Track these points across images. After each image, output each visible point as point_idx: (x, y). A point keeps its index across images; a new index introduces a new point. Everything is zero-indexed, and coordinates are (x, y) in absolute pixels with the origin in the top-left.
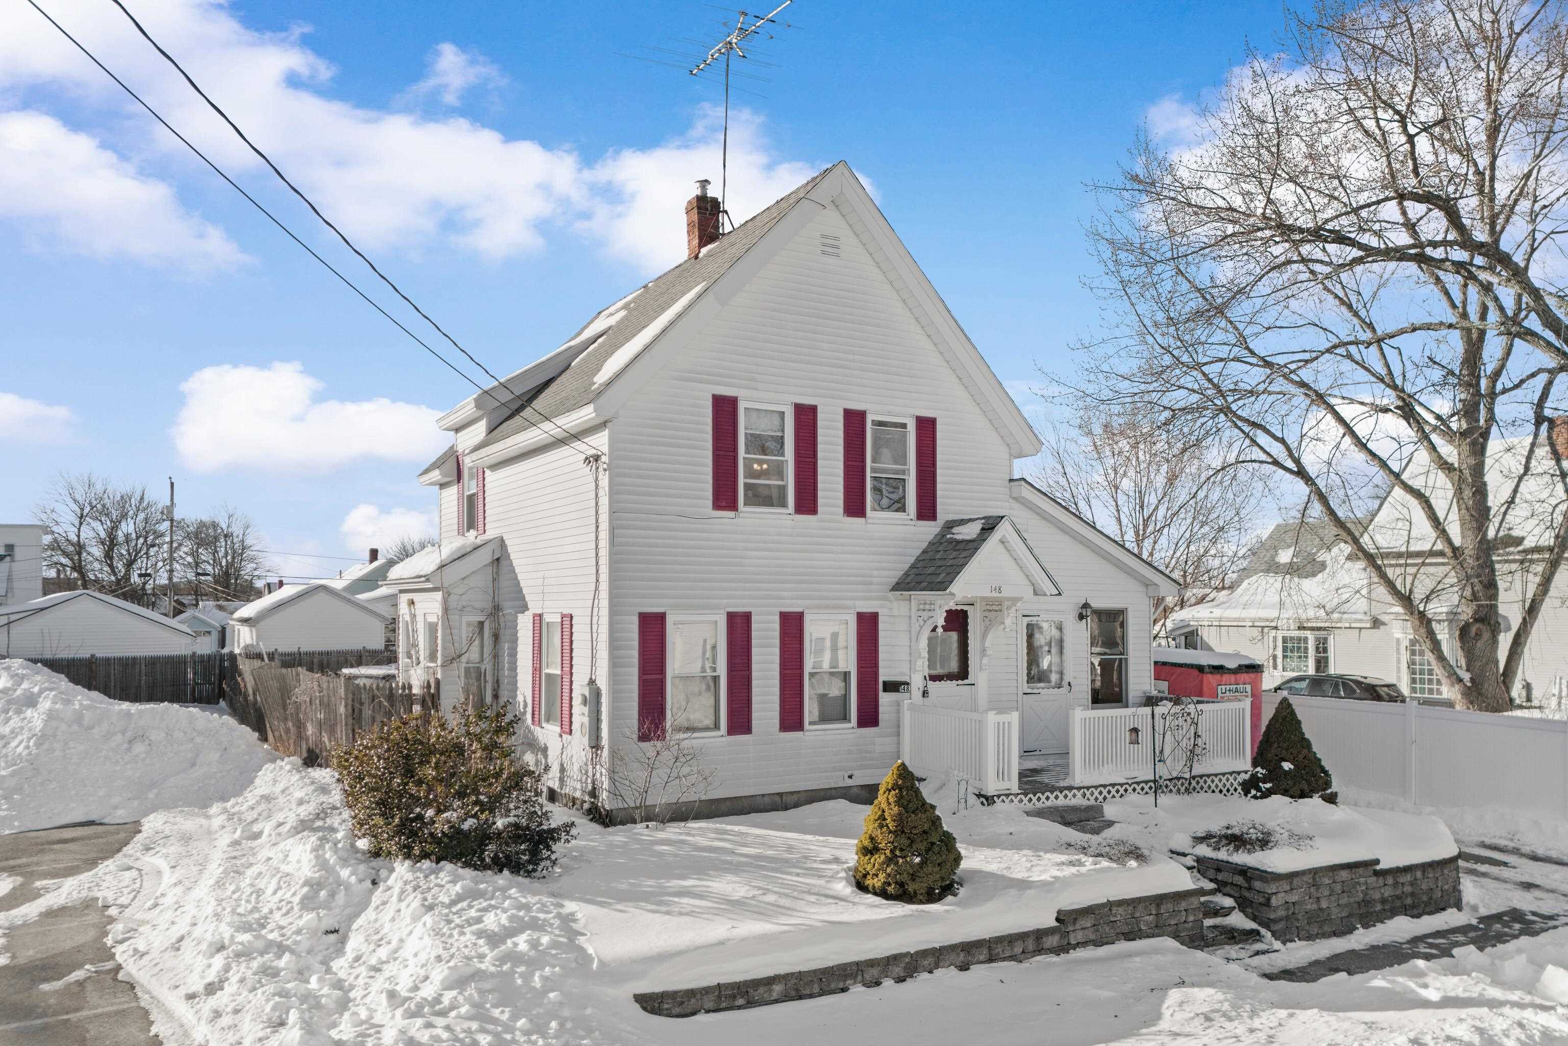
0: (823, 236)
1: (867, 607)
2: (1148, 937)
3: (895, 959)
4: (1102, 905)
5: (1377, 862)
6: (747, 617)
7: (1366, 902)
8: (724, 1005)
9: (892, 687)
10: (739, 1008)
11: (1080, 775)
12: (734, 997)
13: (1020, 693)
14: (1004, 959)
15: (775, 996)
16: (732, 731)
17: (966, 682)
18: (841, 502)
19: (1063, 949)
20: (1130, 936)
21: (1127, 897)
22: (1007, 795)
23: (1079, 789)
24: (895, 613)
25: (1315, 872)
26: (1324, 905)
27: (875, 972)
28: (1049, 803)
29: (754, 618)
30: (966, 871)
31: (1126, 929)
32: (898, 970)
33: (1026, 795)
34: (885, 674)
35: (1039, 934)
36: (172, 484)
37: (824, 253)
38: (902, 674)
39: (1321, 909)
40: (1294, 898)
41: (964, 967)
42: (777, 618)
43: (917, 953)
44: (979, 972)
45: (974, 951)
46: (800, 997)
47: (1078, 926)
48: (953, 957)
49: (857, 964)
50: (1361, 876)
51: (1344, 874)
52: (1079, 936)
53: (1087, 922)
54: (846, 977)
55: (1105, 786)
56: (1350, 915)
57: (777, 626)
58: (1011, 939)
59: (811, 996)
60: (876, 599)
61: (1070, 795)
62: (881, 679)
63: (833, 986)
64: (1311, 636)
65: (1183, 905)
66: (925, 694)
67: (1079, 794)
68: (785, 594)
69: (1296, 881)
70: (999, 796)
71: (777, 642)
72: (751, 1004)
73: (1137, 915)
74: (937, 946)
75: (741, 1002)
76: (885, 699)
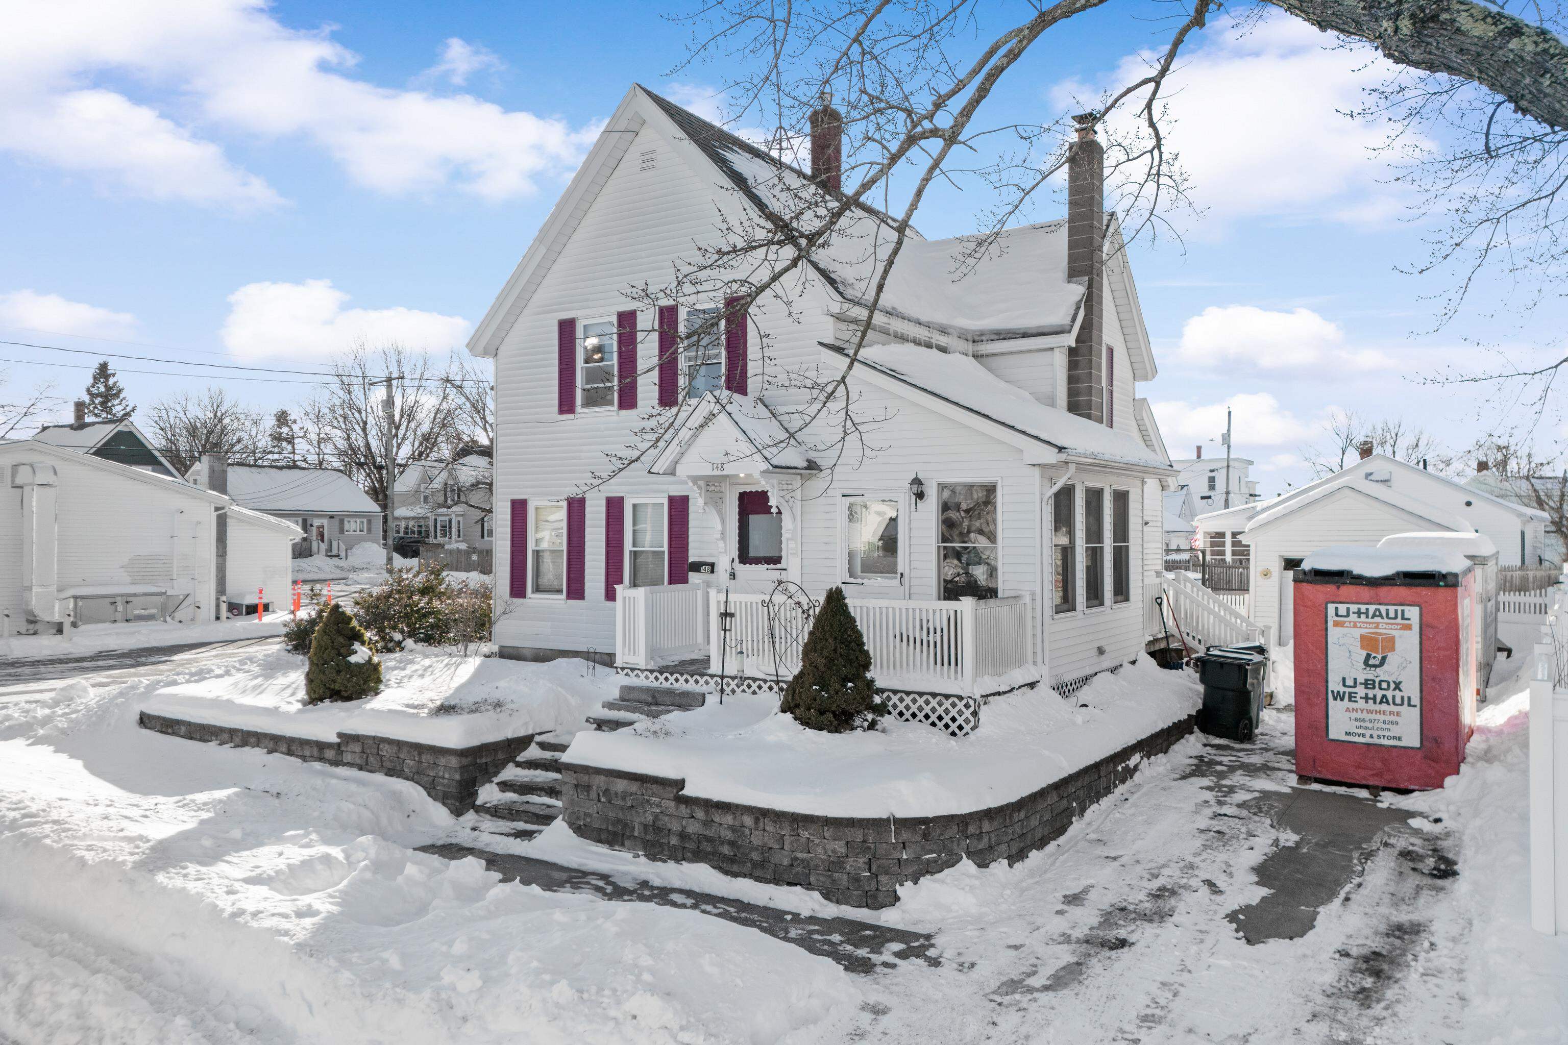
1: (678, 491)
5: (680, 784)
6: (582, 501)
7: (657, 828)
9: (699, 567)
13: (839, 582)
16: (570, 594)
17: (778, 566)
18: (657, 395)
20: (390, 772)
23: (712, 676)
29: (587, 503)
31: (389, 765)
33: (651, 672)
34: (693, 555)
38: (710, 555)
42: (604, 503)
47: (349, 748)
52: (348, 757)
57: (604, 510)
60: (688, 483)
62: (691, 559)
66: (733, 575)
67: (712, 682)
71: (604, 523)
76: (694, 578)
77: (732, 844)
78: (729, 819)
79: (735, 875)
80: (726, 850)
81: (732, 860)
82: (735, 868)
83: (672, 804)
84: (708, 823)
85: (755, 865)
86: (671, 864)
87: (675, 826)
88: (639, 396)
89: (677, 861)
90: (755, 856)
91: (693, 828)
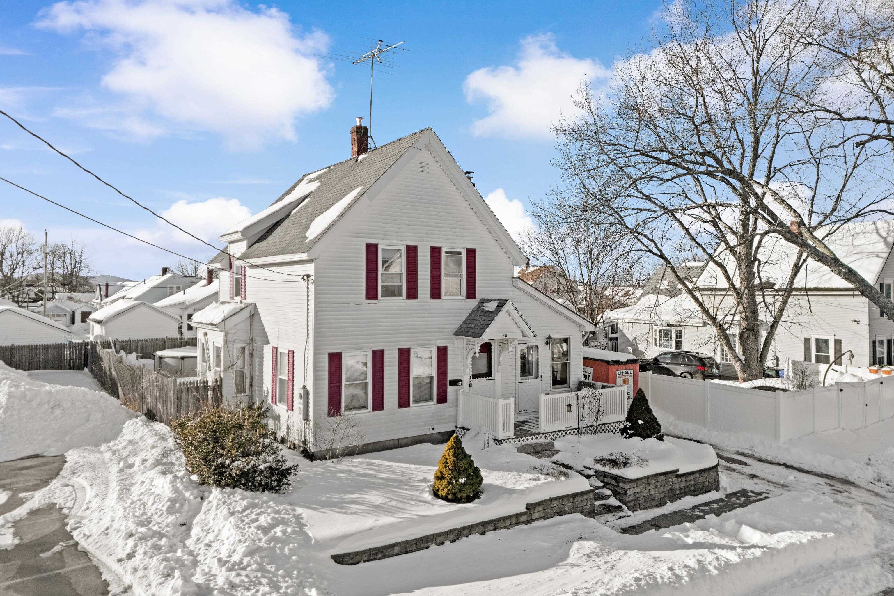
0: (421, 163)
1: (441, 344)
2: (569, 513)
3: (451, 531)
4: (548, 500)
5: (678, 471)
6: (382, 352)
7: (672, 490)
8: (372, 558)
9: (454, 383)
10: (379, 559)
11: (544, 427)
12: (376, 554)
13: (517, 382)
14: (501, 528)
15: (395, 552)
16: (375, 409)
17: (490, 378)
18: (429, 292)
19: (529, 522)
20: (560, 514)
21: (559, 495)
22: (508, 439)
23: (543, 434)
24: (456, 345)
25: (648, 477)
26: (652, 493)
27: (441, 538)
28: (528, 442)
29: (386, 352)
30: (485, 485)
31: (558, 510)
32: (452, 537)
33: (517, 438)
34: (450, 377)
35: (518, 516)
36: (46, 233)
37: (421, 171)
38: (459, 376)
39: (651, 495)
40: (638, 490)
41: (482, 534)
42: (397, 352)
43: (461, 528)
44: (490, 535)
45: (487, 525)
46: (407, 552)
47: (536, 511)
48: (477, 529)
49: (433, 535)
50: (670, 478)
51: (662, 478)
52: (537, 515)
53: (540, 508)
54: (428, 541)
55: (555, 432)
56: (664, 497)
57: (397, 356)
58: (504, 519)
59: (412, 551)
60: (446, 339)
61: (539, 437)
62: (449, 379)
63: (422, 546)
64: (673, 330)
65: (586, 497)
66: (470, 385)
67: (543, 436)
68: (401, 339)
69: (639, 482)
70: (504, 440)
71: (397, 363)
72: (384, 557)
73: (564, 503)
74: (470, 524)
75: (380, 556)
76: (450, 389)
77: (694, 485)
78: (692, 477)
79: (697, 495)
80: (693, 488)
81: (695, 491)
82: (696, 493)
83: (676, 479)
84: (686, 481)
85: (701, 489)
86: (678, 501)
87: (677, 486)
88: (419, 292)
89: (679, 499)
90: (700, 487)
91: (683, 485)
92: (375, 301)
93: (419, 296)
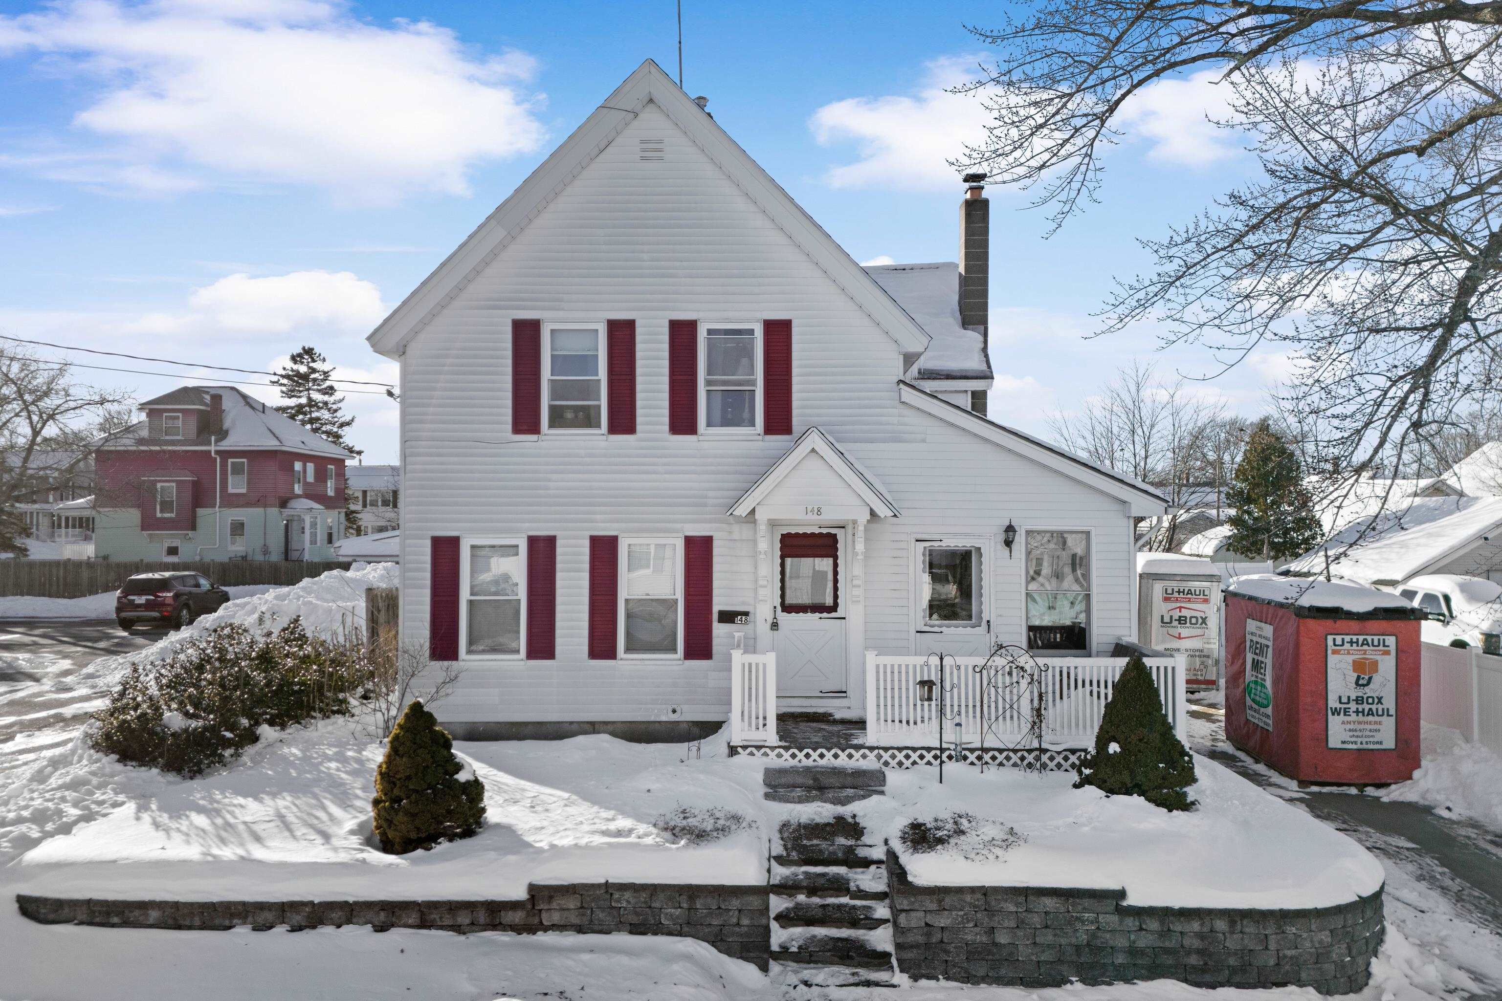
0: (643, 142)
1: (698, 530)
2: (670, 934)
3: (294, 906)
4: (599, 886)
5: (1122, 894)
6: (551, 541)
7: (1094, 947)
8: (98, 920)
9: (728, 617)
10: (113, 926)
11: (873, 735)
12: (108, 914)
13: (913, 632)
14: (441, 928)
15: (151, 921)
16: (532, 655)
17: (833, 615)
18: (666, 420)
19: (532, 929)
20: (637, 929)
21: (637, 882)
22: (759, 748)
23: (872, 749)
24: (736, 536)
25: (985, 892)
26: (1003, 938)
27: (269, 916)
29: (559, 543)
31: (635, 920)
32: (297, 919)
33: (786, 748)
34: (719, 604)
35: (499, 907)
38: (744, 603)
39: (995, 944)
40: (943, 921)
41: (381, 928)
42: (587, 543)
43: (320, 904)
44: (397, 936)
45: (398, 912)
46: (179, 927)
47: (554, 905)
48: (370, 915)
49: (244, 904)
50: (1085, 910)
51: (1049, 903)
52: (556, 918)
53: (572, 903)
54: (232, 916)
55: (914, 749)
56: (1060, 961)
57: (587, 550)
58: (453, 907)
59: (190, 928)
60: (710, 521)
62: (716, 609)
63: (217, 922)
65: (735, 903)
66: (775, 626)
68: (598, 517)
69: (948, 901)
71: (587, 566)
72: (126, 923)
74: (351, 900)
75: (116, 920)
76: (719, 630)
77: (1202, 951)
78: (1196, 926)
79: (1212, 986)
80: (1193, 960)
81: (1204, 969)
82: (1208, 978)
83: (1115, 918)
84: (1166, 933)
85: (1234, 971)
86: (1121, 986)
87: (1118, 941)
88: (639, 420)
89: (1129, 981)
90: (1232, 961)
91: (1146, 941)
92: (534, 437)
93: (639, 428)
